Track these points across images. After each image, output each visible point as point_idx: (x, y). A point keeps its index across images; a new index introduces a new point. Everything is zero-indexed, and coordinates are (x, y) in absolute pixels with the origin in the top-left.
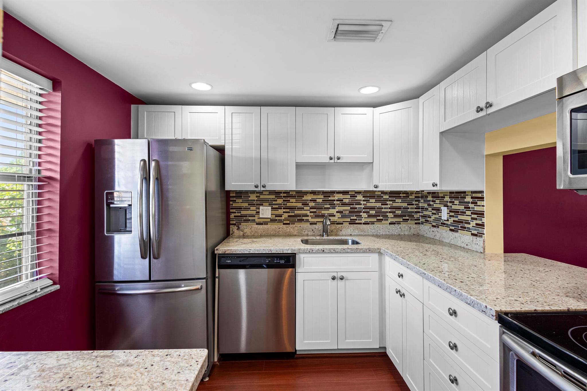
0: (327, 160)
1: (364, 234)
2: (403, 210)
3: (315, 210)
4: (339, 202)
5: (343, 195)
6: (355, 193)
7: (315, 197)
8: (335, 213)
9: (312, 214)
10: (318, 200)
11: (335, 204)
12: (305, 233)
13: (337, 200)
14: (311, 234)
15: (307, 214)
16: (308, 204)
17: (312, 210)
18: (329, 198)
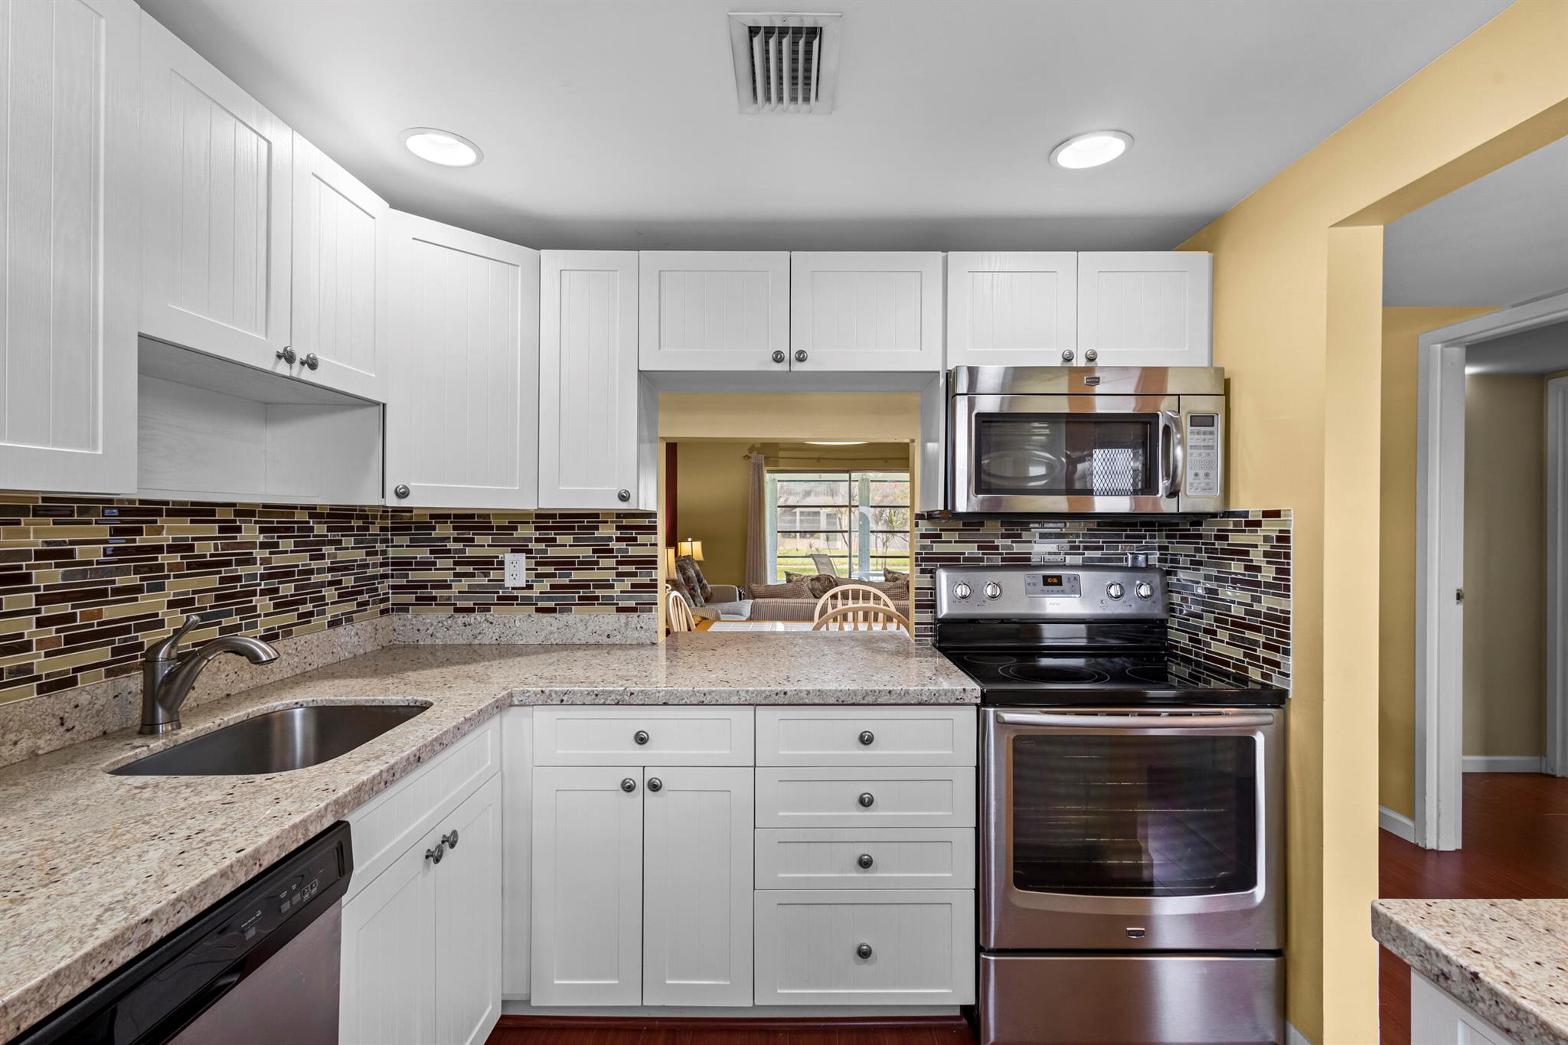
0: (267, 362)
2: (359, 573)
3: (66, 608)
4: (177, 558)
5: (192, 522)
6: (238, 513)
7: (64, 534)
8: (162, 612)
9: (51, 632)
10: (80, 553)
11: (161, 567)
12: (17, 750)
13: (172, 549)
14: (56, 744)
15: (22, 635)
16: (27, 578)
17: (45, 611)
18: (137, 538)
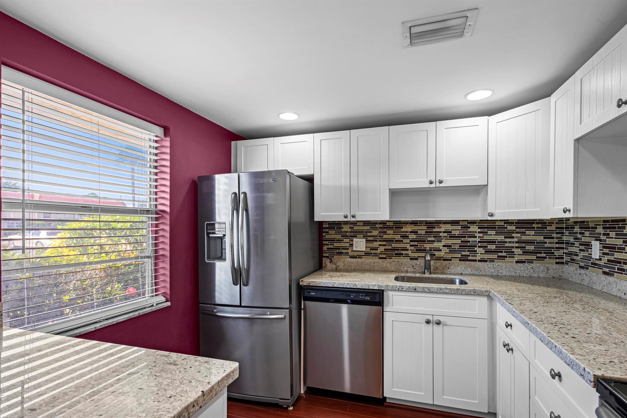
0: (427, 185)
1: (479, 274)
2: (536, 245)
3: (416, 243)
4: (446, 234)
5: (451, 225)
6: (468, 223)
7: (416, 228)
8: (441, 248)
9: (413, 248)
10: (419, 232)
11: (441, 237)
12: (404, 269)
13: (444, 232)
14: (411, 271)
15: (407, 248)
16: (408, 236)
17: (412, 243)
18: (434, 229)
